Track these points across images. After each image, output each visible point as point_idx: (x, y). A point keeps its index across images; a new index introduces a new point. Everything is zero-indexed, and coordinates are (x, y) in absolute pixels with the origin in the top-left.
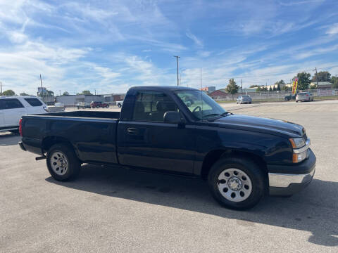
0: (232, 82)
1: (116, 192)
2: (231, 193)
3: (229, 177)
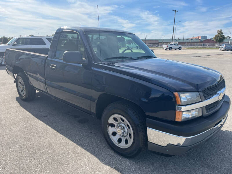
0: (220, 33)
1: (46, 116)
2: (119, 138)
3: (118, 122)
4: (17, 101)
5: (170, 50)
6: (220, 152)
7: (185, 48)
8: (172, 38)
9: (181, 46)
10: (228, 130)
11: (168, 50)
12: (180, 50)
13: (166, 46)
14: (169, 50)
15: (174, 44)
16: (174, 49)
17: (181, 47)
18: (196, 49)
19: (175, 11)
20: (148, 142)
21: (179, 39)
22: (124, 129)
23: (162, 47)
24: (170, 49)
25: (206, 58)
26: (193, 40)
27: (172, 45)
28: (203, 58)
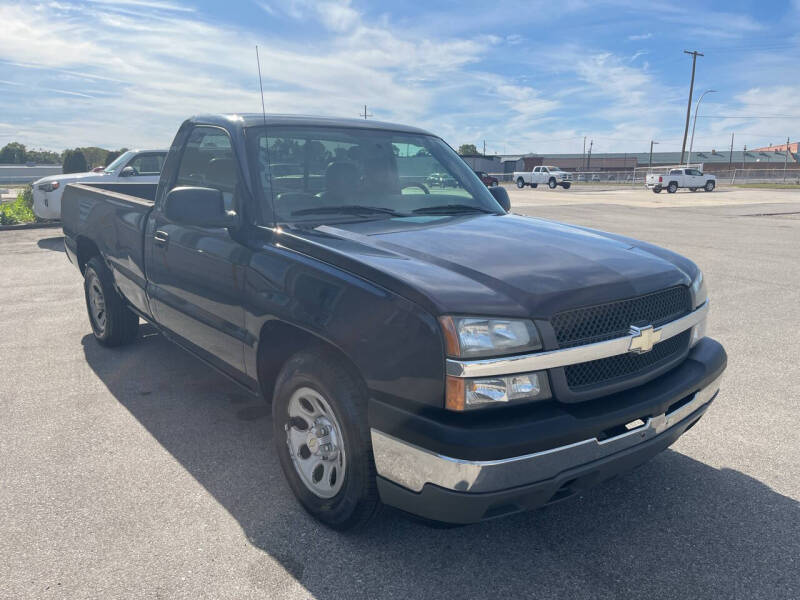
1: (149, 393)
2: (316, 464)
3: (313, 414)
4: (82, 347)
5: (670, 192)
6: (661, 534)
7: (734, 185)
8: (680, 150)
9: (712, 177)
10: (733, 466)
11: (663, 191)
12: (711, 191)
13: (657, 177)
14: (666, 191)
15: (688, 172)
16: (688, 190)
17: (713, 182)
18: (771, 187)
19: (695, 54)
20: (378, 478)
21: (714, 153)
22: (327, 434)
23: (643, 184)
24: (672, 187)
25: (788, 222)
26: (769, 157)
27: (679, 172)
28: (781, 221)
